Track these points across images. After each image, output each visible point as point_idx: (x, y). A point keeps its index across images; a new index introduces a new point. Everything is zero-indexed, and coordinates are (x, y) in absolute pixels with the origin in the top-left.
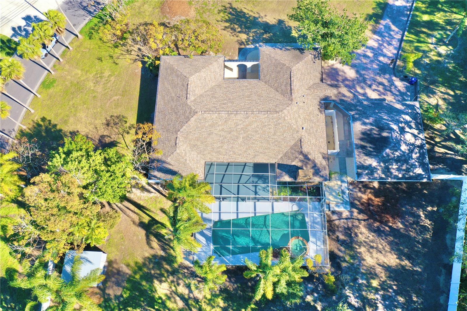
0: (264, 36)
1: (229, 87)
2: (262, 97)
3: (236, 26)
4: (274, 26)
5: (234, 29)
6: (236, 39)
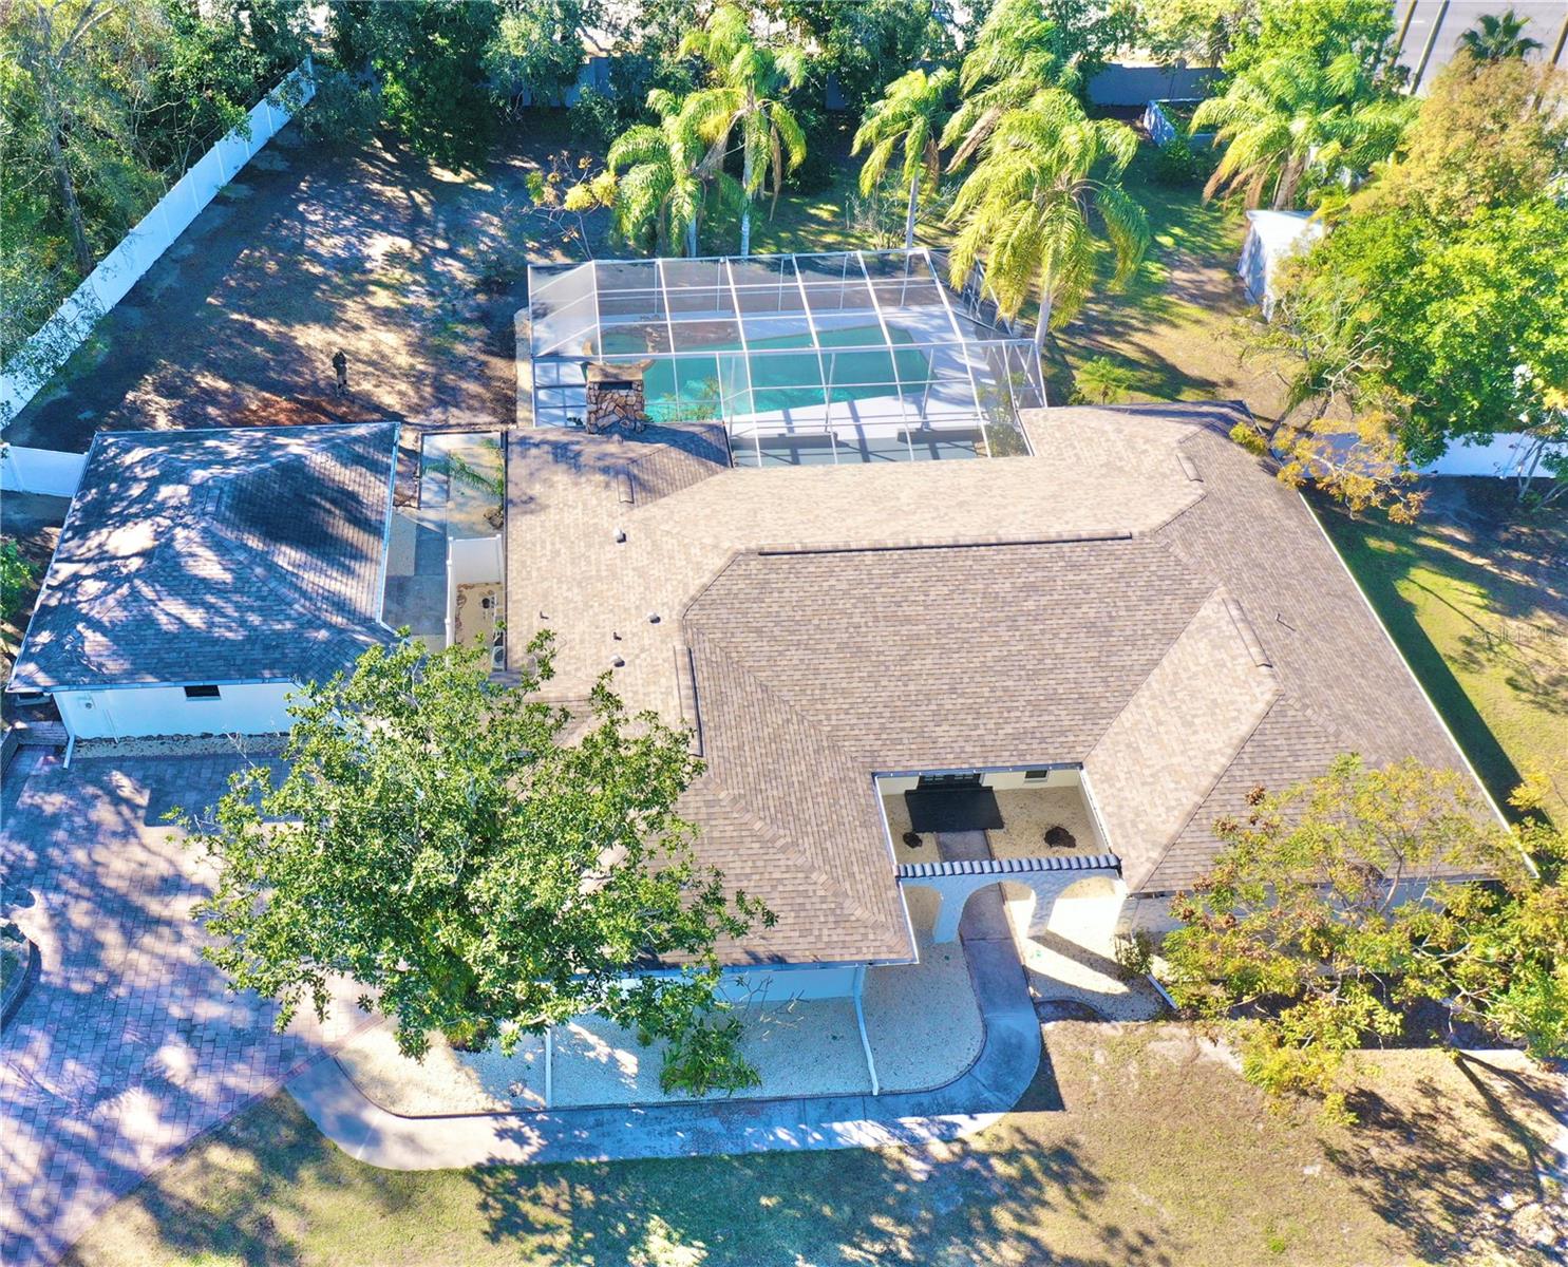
1: (1036, 707)
2: (841, 647)
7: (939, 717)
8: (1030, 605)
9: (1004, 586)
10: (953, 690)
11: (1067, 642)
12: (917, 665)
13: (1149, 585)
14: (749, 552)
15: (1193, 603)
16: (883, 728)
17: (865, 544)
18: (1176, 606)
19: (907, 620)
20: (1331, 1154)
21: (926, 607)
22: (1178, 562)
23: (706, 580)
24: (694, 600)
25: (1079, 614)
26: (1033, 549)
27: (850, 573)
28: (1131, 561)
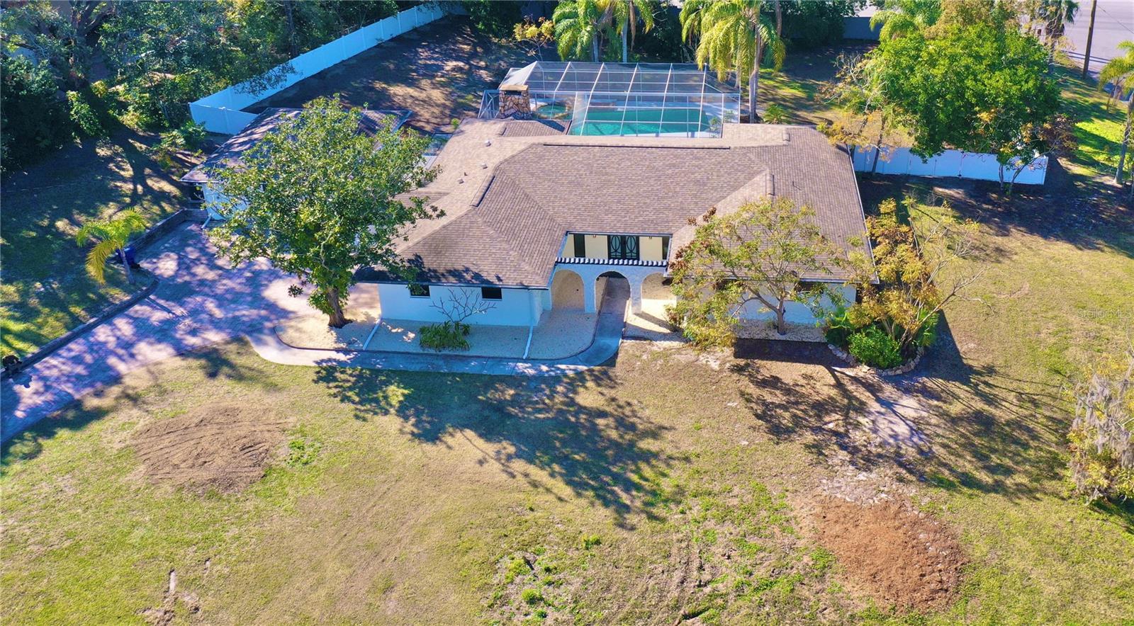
0: (512, 392)
1: (657, 211)
2: (570, 183)
4: (462, 426)
6: (621, 395)
7: (608, 212)
8: (670, 172)
9: (659, 164)
10: (619, 202)
11: (683, 187)
12: (605, 191)
13: (732, 167)
14: (539, 144)
15: (751, 176)
16: (579, 214)
17: (597, 144)
18: (743, 176)
19: (607, 174)
20: (742, 394)
21: (618, 169)
22: (750, 159)
23: (514, 153)
24: (506, 160)
25: (693, 176)
26: (679, 150)
27: (585, 155)
28: (726, 157)
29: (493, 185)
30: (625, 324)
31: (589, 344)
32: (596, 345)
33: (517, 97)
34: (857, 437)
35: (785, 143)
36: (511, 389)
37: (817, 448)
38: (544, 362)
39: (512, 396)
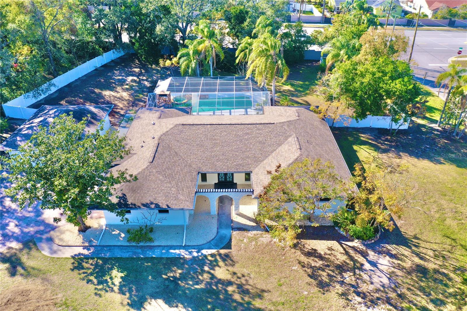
0: (180, 271)
1: (243, 159)
2: (197, 145)
3: (237, 297)
4: (155, 296)
5: (244, 291)
6: (237, 269)
7: (218, 160)
8: (246, 137)
9: (240, 133)
10: (223, 155)
11: (254, 145)
12: (215, 149)
13: (277, 134)
14: (180, 124)
15: (286, 138)
16: (204, 162)
17: (208, 124)
18: (282, 138)
19: (215, 139)
20: (300, 263)
21: (220, 137)
22: (285, 129)
23: (168, 130)
24: (164, 134)
25: (258, 139)
26: (249, 125)
27: (203, 129)
28: (273, 129)
29: (159, 149)
30: (232, 221)
31: (215, 234)
32: (219, 234)
33: (165, 97)
34: (364, 288)
35: (297, 118)
36: (180, 269)
37: (344, 295)
38: (193, 247)
39: (180, 274)
